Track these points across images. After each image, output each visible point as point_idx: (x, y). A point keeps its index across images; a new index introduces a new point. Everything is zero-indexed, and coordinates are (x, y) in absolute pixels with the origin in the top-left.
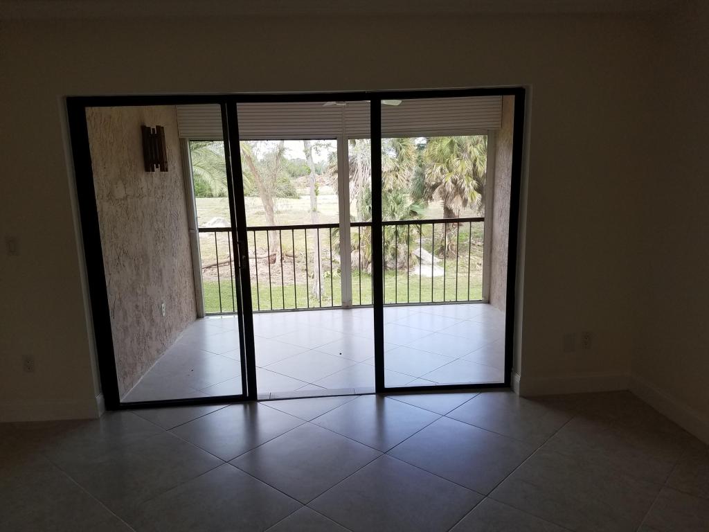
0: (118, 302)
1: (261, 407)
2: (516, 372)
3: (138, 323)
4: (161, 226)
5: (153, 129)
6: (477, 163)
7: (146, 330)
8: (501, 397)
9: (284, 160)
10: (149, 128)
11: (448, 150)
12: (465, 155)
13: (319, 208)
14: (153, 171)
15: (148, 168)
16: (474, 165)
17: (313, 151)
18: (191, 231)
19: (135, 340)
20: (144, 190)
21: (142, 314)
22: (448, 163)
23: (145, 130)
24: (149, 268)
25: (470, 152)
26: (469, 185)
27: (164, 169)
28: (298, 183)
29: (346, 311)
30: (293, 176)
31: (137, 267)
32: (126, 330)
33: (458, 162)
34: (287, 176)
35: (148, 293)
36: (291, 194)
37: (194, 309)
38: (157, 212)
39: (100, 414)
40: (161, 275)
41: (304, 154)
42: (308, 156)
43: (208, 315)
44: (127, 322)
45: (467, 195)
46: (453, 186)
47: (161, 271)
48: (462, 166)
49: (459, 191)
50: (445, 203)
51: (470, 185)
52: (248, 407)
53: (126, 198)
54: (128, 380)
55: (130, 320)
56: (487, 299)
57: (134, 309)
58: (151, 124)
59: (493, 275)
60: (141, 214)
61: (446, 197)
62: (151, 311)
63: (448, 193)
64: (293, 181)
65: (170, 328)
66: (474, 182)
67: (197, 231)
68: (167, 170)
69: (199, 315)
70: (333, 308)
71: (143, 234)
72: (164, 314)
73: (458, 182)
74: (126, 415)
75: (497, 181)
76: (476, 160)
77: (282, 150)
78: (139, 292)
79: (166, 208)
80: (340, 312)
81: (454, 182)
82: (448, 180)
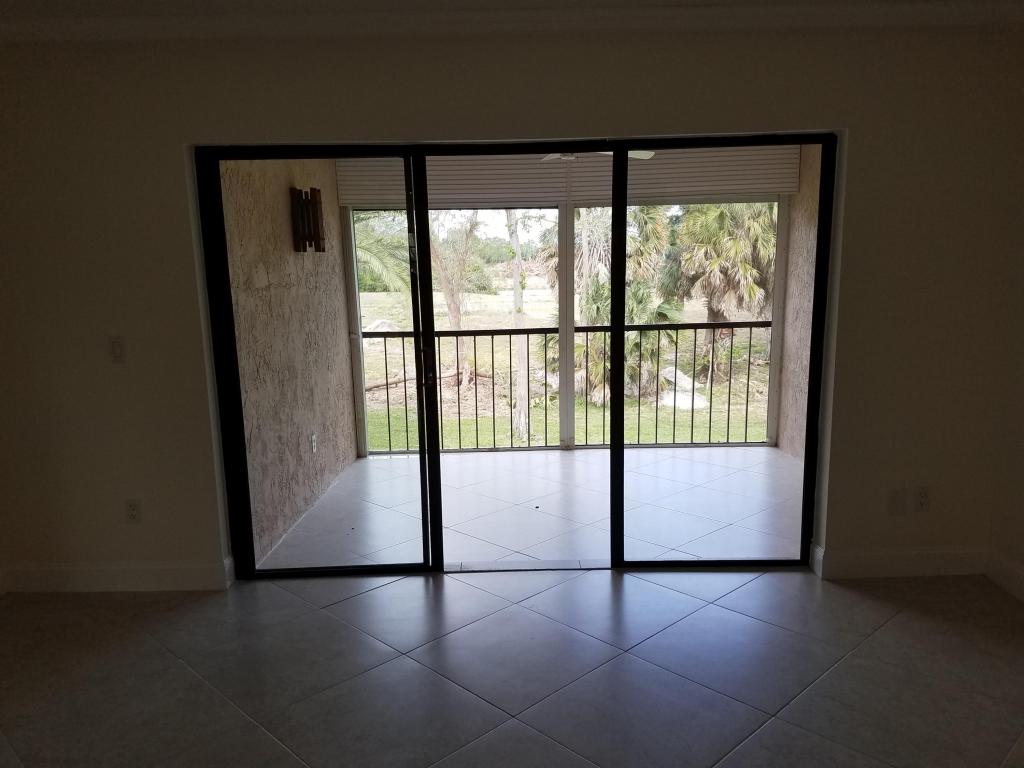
0: (255, 431)
1: (449, 581)
2: (819, 544)
3: (281, 461)
4: (313, 327)
5: (306, 193)
6: (759, 244)
7: (291, 470)
8: (794, 579)
9: (476, 238)
10: (301, 191)
11: (715, 225)
12: (740, 232)
13: (526, 308)
14: (305, 251)
15: (299, 246)
16: (755, 247)
17: (520, 226)
18: (353, 336)
19: (277, 484)
20: (293, 277)
21: (287, 449)
22: (715, 244)
23: (294, 194)
24: (296, 386)
25: (749, 229)
26: (746, 276)
27: (320, 248)
28: (494, 273)
29: (566, 453)
30: (488, 262)
31: (282, 383)
32: (264, 469)
33: (730, 243)
34: (480, 262)
35: (296, 420)
36: (484, 288)
37: (353, 446)
38: (309, 308)
39: (229, 584)
40: (312, 395)
41: (507, 228)
42: (513, 233)
43: (372, 453)
44: (267, 458)
45: (744, 291)
46: (722, 276)
47: (312, 390)
48: (736, 249)
49: (731, 283)
50: (710, 302)
51: (748, 276)
52: (431, 580)
53: (268, 287)
54: (266, 540)
55: (270, 455)
56: (774, 440)
57: (277, 441)
58: (304, 186)
59: (783, 404)
60: (288, 310)
61: (711, 293)
62: (299, 445)
63: (715, 287)
64: (488, 270)
65: (322, 470)
66: (755, 271)
67: (361, 335)
68: (324, 251)
69: (360, 454)
70: (547, 448)
71: (290, 339)
72: (314, 450)
73: (729, 272)
74: (263, 587)
75: (791, 268)
76: (756, 240)
77: (474, 225)
78: (284, 418)
79: (320, 303)
80: (557, 454)
81: (724, 271)
82: (714, 268)
